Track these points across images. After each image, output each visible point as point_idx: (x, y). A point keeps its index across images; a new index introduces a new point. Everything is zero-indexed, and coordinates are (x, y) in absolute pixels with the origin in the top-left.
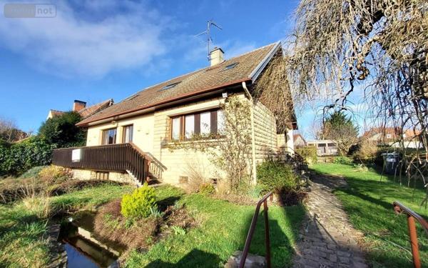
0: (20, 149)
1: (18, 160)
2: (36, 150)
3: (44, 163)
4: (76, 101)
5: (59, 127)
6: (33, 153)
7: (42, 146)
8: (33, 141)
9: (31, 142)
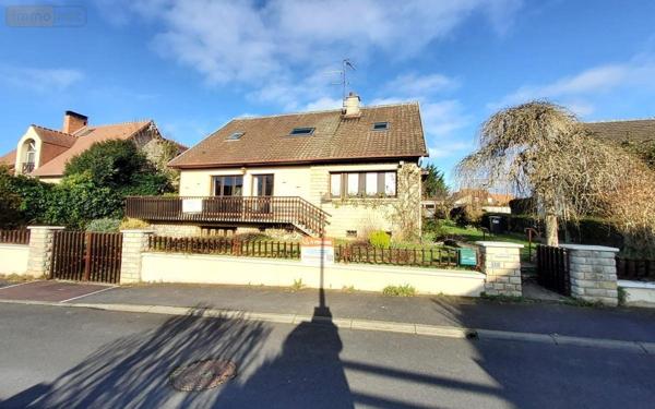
0: (64, 193)
1: (63, 210)
2: (84, 195)
3: (94, 214)
4: (69, 113)
5: (115, 163)
6: (80, 199)
7: (91, 190)
8: (80, 182)
9: (76, 183)
